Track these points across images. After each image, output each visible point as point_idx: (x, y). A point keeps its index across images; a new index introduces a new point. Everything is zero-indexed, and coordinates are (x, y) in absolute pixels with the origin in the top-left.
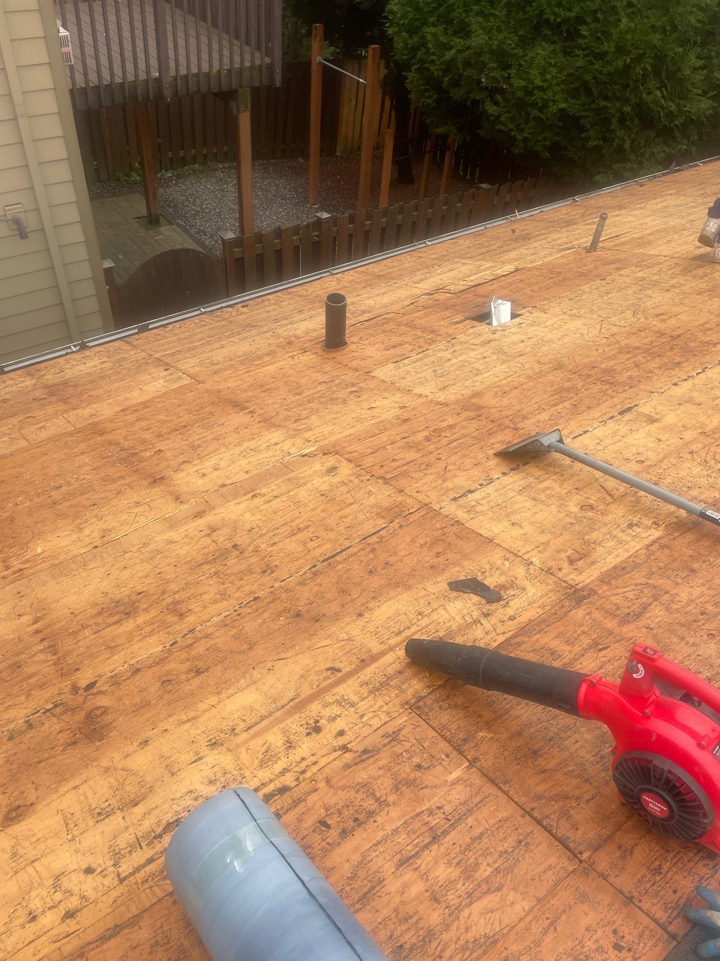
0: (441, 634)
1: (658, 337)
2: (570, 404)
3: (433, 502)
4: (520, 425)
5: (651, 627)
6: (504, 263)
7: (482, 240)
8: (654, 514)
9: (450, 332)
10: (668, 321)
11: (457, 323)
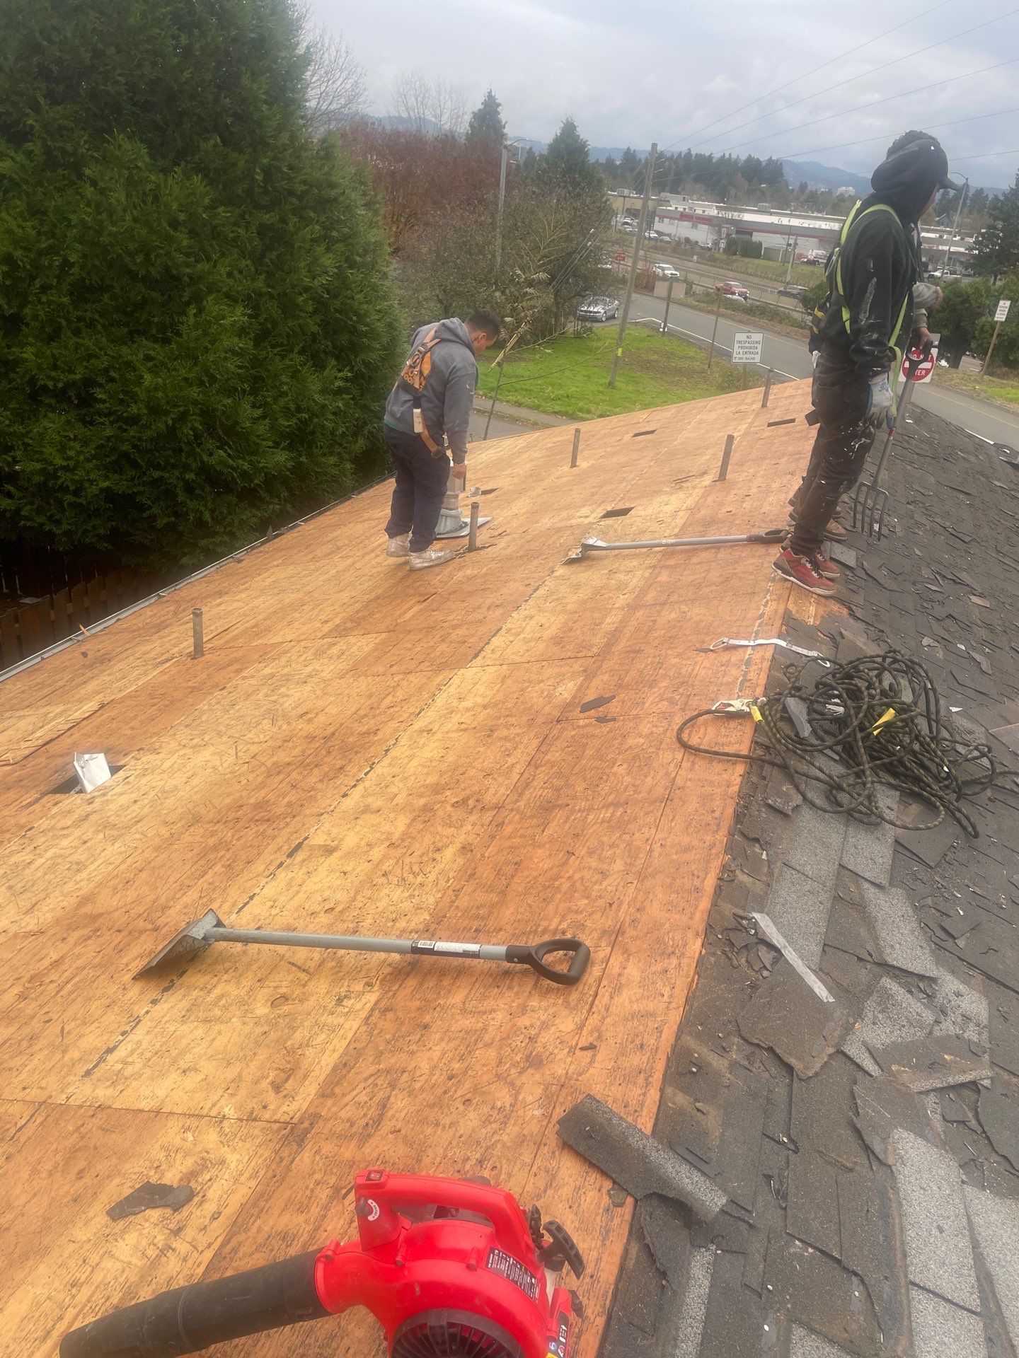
0: (115, 1301)
1: (310, 742)
2: (223, 866)
3: (54, 1094)
4: (161, 921)
5: (397, 1128)
6: (81, 701)
7: (40, 677)
8: (363, 973)
9: (23, 821)
10: (316, 720)
11: (30, 804)
